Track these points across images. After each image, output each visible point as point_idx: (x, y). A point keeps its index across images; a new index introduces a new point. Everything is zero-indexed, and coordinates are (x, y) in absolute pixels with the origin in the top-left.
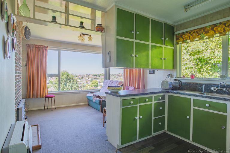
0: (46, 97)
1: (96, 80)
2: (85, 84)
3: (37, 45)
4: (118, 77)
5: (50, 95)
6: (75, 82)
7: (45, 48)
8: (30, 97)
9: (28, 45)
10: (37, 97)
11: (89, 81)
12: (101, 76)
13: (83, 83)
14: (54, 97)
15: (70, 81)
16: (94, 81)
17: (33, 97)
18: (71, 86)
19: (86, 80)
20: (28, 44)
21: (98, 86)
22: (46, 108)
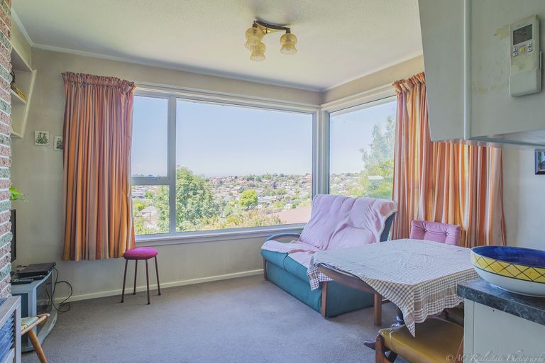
0: (128, 257)
1: (253, 190)
2: (227, 198)
3: (98, 77)
4: (303, 182)
5: (140, 249)
6: (207, 195)
7: (124, 88)
8: (72, 257)
9: (66, 78)
10: (98, 257)
11: (236, 192)
12: (264, 180)
13: (223, 197)
14: (154, 256)
15: (195, 194)
16: (248, 191)
17: (84, 256)
18: (199, 206)
19: (228, 189)
20: (68, 74)
21: (257, 205)
22: (129, 290)
